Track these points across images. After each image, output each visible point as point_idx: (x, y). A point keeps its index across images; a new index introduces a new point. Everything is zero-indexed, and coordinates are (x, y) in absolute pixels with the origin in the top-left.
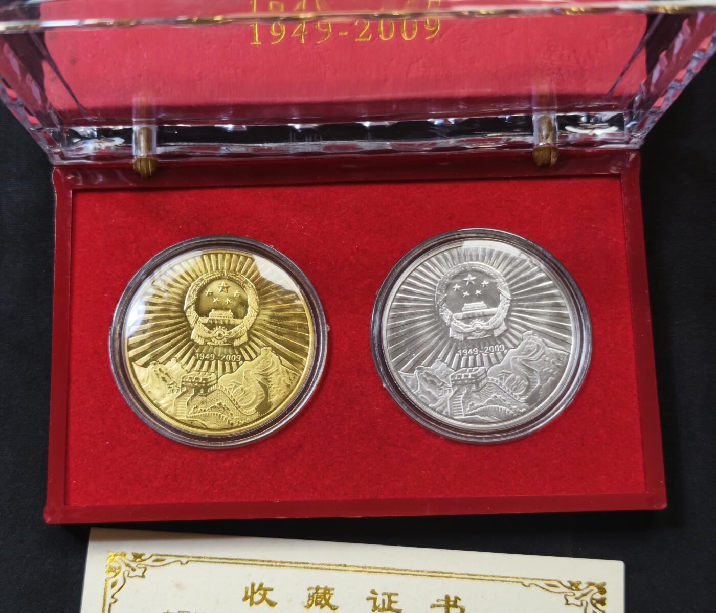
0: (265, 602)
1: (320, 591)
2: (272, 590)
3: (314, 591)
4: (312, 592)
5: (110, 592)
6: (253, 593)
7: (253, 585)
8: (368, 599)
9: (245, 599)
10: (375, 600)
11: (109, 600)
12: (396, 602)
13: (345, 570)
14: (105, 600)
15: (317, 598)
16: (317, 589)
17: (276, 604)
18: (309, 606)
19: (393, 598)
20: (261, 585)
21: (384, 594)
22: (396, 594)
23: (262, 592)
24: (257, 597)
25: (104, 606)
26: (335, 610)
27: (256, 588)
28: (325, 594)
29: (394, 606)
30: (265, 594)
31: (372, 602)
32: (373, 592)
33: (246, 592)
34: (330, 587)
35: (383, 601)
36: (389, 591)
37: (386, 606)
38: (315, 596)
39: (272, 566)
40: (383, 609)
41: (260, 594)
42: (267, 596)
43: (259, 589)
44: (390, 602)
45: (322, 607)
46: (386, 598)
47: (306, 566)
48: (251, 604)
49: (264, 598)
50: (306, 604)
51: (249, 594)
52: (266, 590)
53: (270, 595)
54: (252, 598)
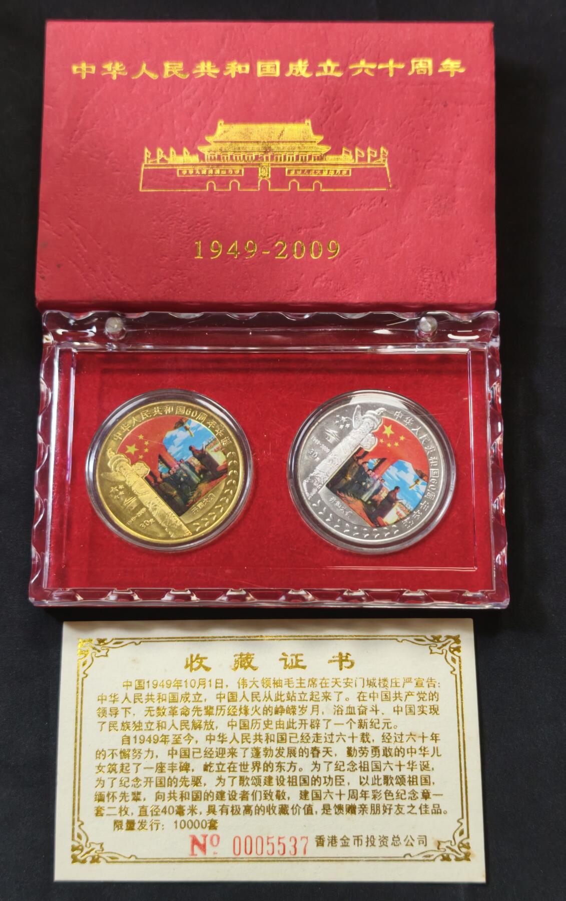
0: (202, 669)
1: (243, 657)
2: (206, 658)
3: (239, 657)
4: (237, 658)
5: (82, 669)
6: (192, 662)
7: (192, 656)
8: (281, 660)
9: (187, 666)
10: (285, 660)
11: (82, 675)
12: (302, 661)
13: (262, 640)
14: (78, 675)
15: (241, 662)
16: (241, 655)
17: (210, 668)
18: (236, 668)
19: (299, 658)
20: (198, 655)
21: (292, 655)
22: (302, 655)
23: (199, 660)
24: (195, 665)
25: (78, 680)
26: (255, 670)
27: (194, 658)
28: (247, 658)
29: (300, 664)
30: (201, 662)
31: (283, 662)
32: (283, 654)
33: (187, 662)
34: (251, 653)
35: (292, 660)
36: (296, 653)
37: (294, 664)
38: (240, 660)
39: (205, 641)
40: (292, 667)
41: (197, 662)
42: (203, 663)
43: (196, 659)
44: (298, 661)
45: (246, 668)
46: (294, 658)
47: (232, 639)
48: (191, 670)
49: (201, 665)
50: (233, 667)
51: (189, 662)
52: (202, 659)
53: (205, 663)
54: (191, 665)
